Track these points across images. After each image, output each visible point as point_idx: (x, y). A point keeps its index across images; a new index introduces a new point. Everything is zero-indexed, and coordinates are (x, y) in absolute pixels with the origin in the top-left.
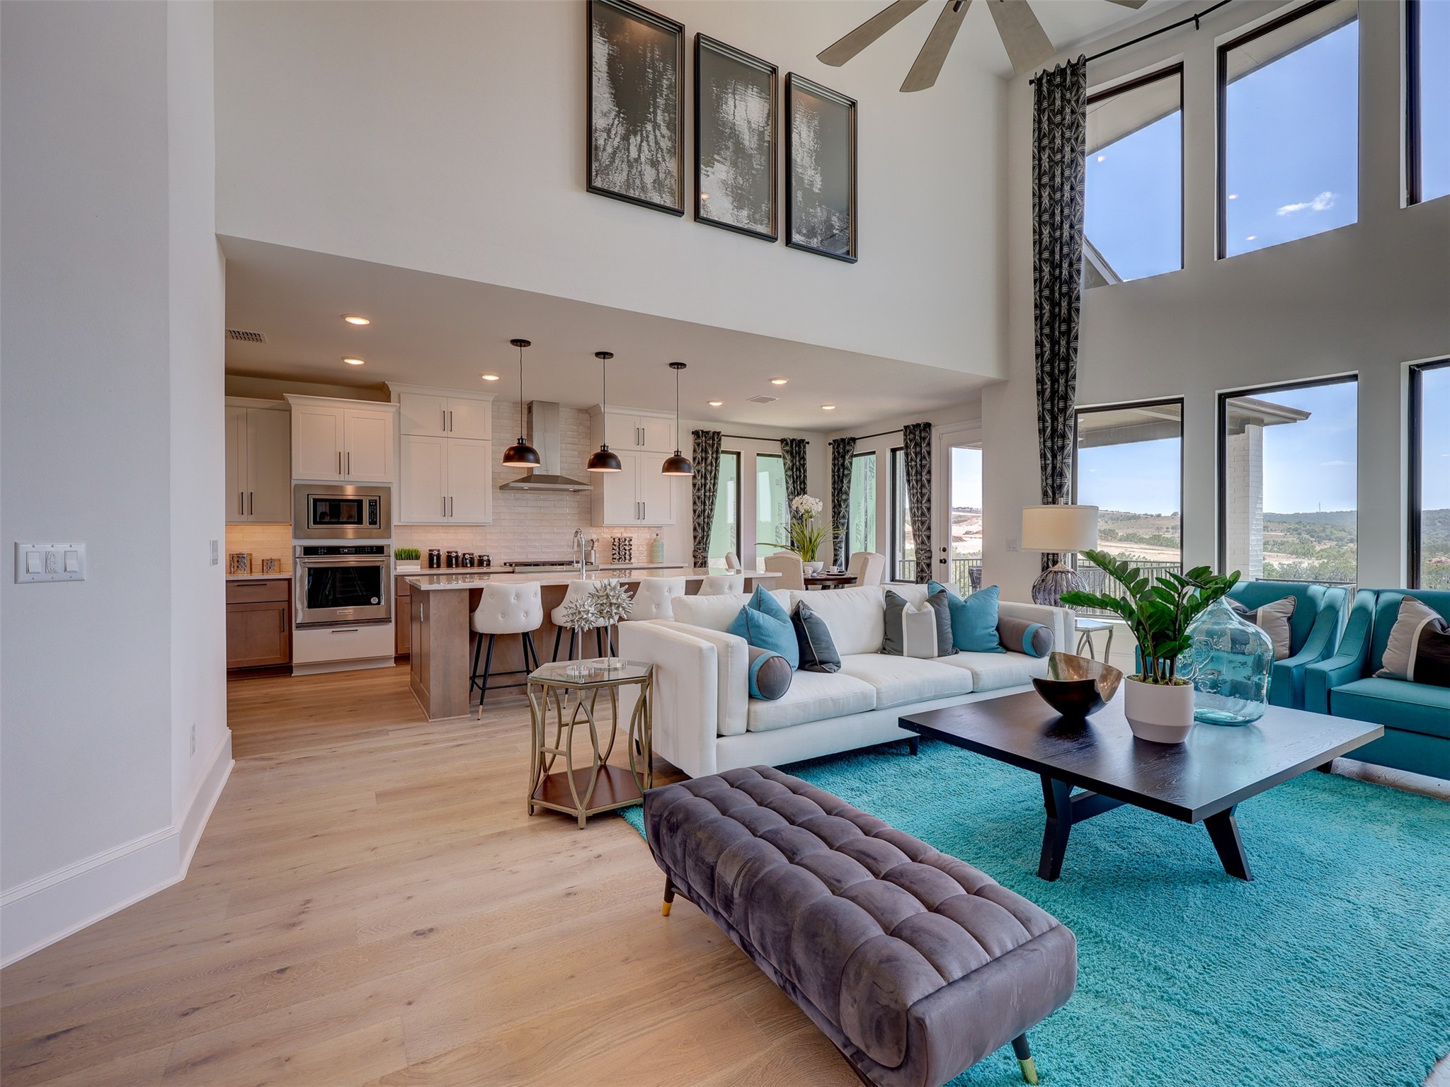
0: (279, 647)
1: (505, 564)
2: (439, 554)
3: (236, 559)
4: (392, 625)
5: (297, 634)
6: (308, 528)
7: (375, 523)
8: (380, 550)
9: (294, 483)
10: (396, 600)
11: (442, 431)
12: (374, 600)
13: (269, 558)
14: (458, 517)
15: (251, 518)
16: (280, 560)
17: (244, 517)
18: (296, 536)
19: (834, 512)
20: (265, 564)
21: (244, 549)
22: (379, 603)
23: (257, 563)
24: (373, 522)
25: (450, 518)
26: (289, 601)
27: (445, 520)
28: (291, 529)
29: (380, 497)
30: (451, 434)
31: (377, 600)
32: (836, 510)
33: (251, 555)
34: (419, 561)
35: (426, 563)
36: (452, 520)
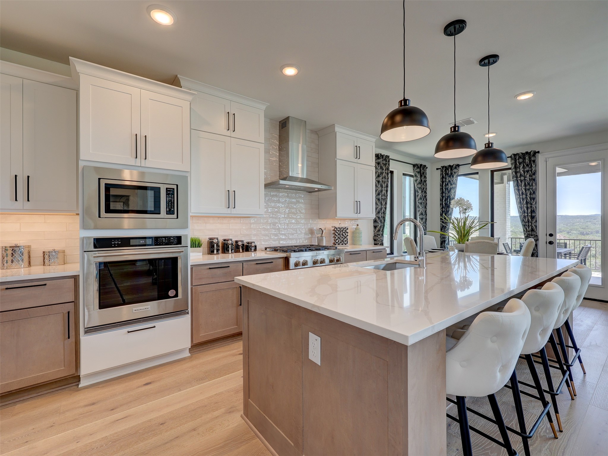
0: (63, 357)
1: (266, 249)
2: (218, 242)
3: (10, 252)
4: (189, 316)
5: (86, 340)
6: (99, 217)
7: (173, 213)
8: (178, 240)
9: (81, 164)
10: (192, 288)
11: (226, 130)
12: (171, 293)
13: (51, 249)
14: (239, 210)
15: (28, 205)
16: (64, 252)
17: (19, 204)
18: (85, 226)
19: (442, 211)
20: (46, 256)
21: (21, 241)
22: (176, 296)
23: (37, 257)
24: (170, 211)
25: (232, 209)
26: (76, 302)
27: (229, 211)
28: (78, 219)
29: (177, 185)
30: (233, 134)
31: (175, 293)
32: (444, 210)
33: (29, 247)
34: (200, 249)
35: (206, 249)
36: (234, 211)
